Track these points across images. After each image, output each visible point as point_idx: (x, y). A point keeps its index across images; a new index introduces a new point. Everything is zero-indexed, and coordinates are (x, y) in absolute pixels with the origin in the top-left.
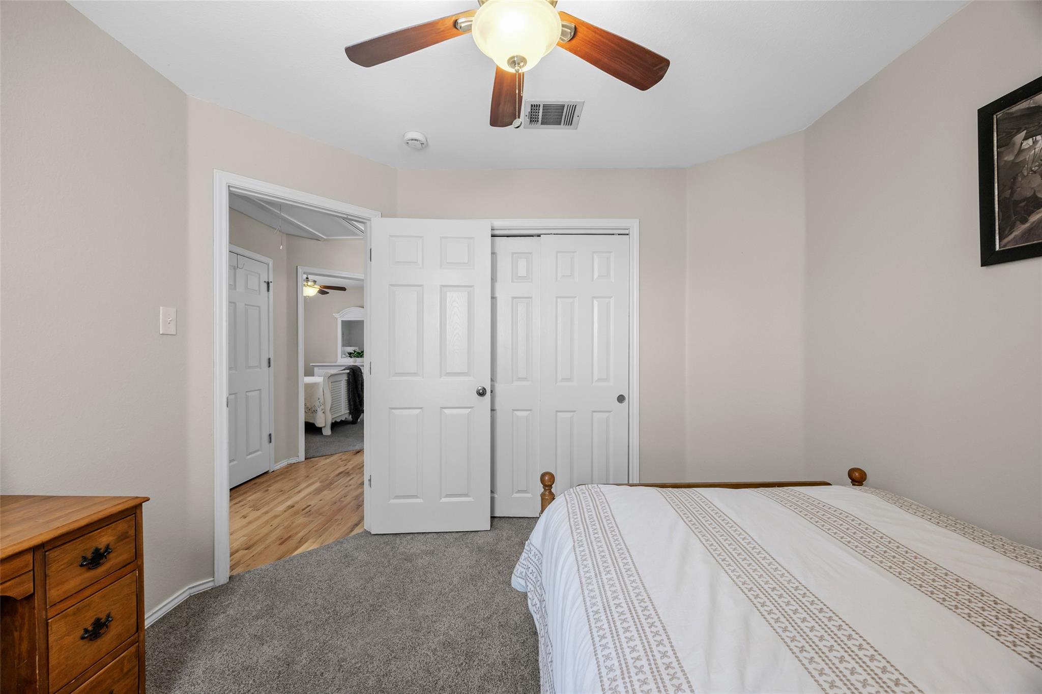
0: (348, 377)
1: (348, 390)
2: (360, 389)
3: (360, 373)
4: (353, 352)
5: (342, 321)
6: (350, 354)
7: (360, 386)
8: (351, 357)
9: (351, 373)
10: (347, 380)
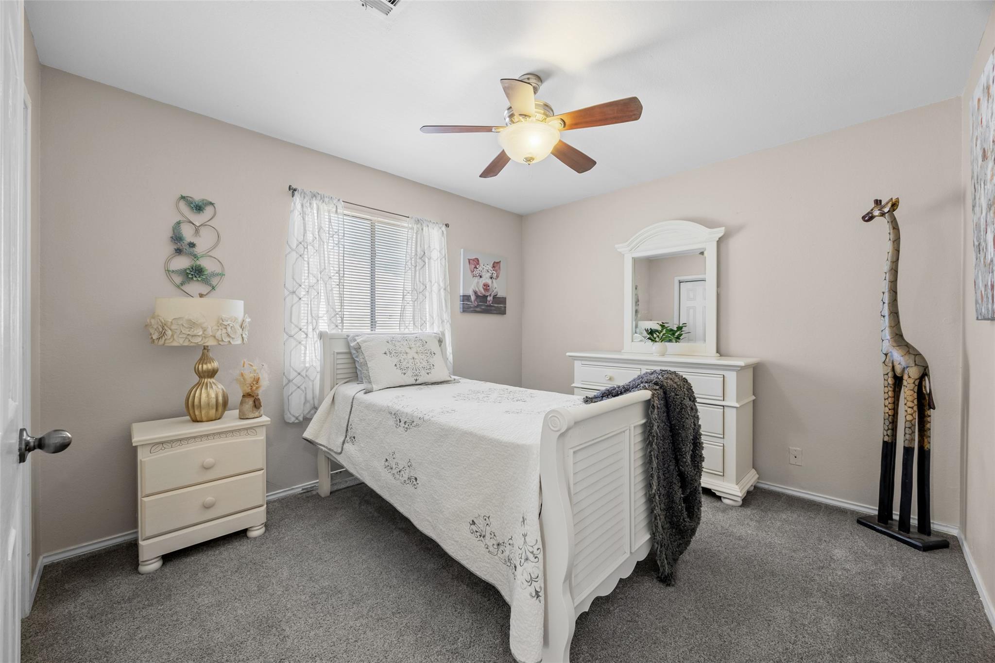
0: (647, 414)
1: (648, 461)
2: (688, 457)
3: (687, 402)
4: (660, 328)
5: (636, 261)
6: (651, 332)
7: (688, 448)
8: (653, 340)
9: (656, 402)
10: (644, 425)
